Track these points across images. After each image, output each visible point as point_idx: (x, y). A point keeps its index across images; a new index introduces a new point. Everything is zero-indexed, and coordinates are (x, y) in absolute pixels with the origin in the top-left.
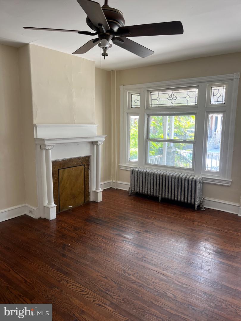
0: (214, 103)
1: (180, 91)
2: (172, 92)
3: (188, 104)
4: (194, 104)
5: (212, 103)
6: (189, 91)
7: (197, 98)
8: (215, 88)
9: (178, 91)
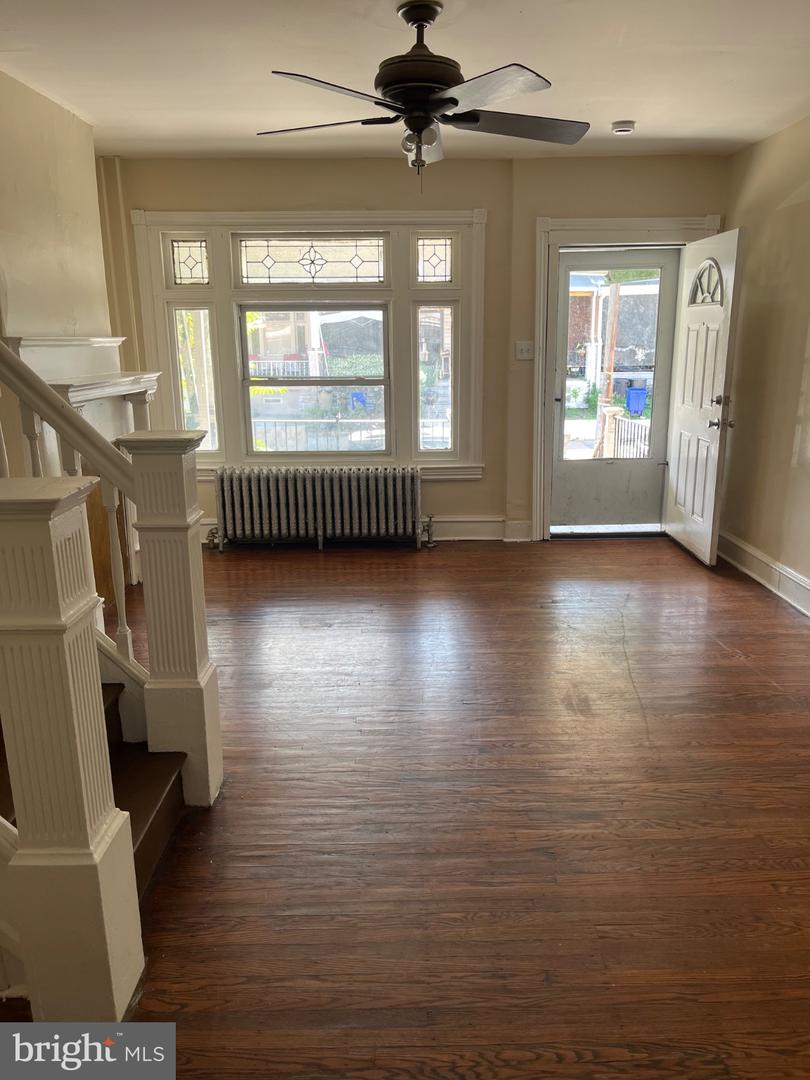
0: (427, 279)
1: (333, 243)
2: (309, 243)
3: (360, 280)
4: (377, 280)
5: (420, 279)
6: (359, 243)
7: (381, 263)
8: (427, 242)
9: (327, 243)
